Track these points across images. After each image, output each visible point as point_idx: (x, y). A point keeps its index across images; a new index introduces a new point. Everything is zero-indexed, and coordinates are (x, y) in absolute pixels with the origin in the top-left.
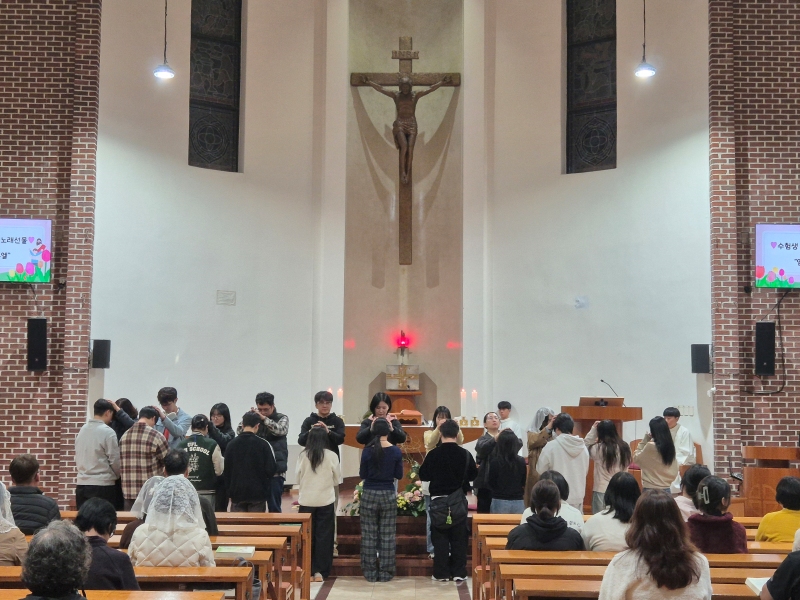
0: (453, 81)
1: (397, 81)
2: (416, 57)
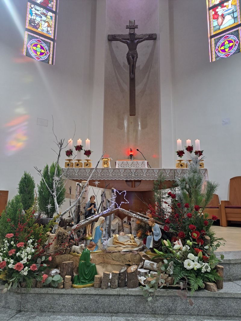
0: (153, 37)
1: (129, 37)
2: (136, 27)
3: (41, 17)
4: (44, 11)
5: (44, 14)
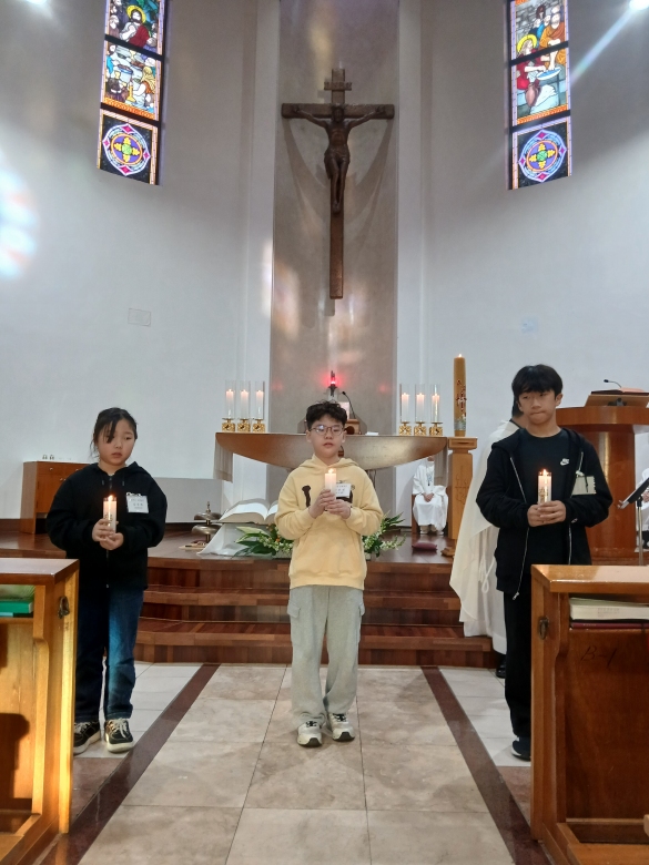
0: (386, 113)
1: (329, 112)
3: (132, 72)
4: (138, 57)
5: (137, 64)
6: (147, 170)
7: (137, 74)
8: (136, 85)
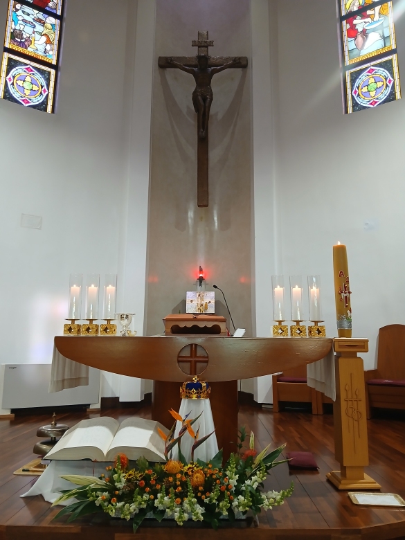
1: (196, 62)
2: (211, 44)
3: (35, 26)
4: (40, 15)
6: (45, 103)
7: (39, 28)
8: (38, 36)
